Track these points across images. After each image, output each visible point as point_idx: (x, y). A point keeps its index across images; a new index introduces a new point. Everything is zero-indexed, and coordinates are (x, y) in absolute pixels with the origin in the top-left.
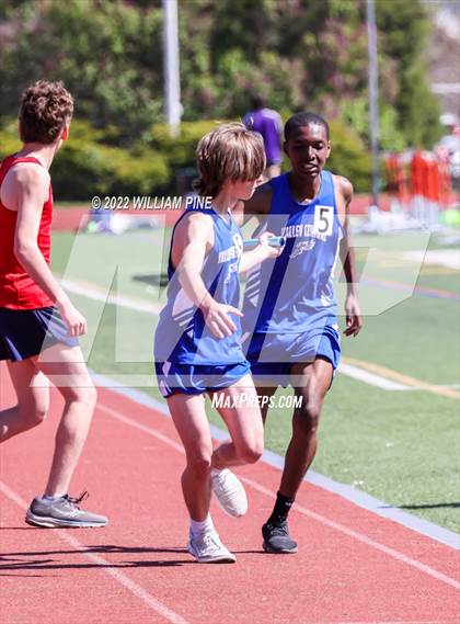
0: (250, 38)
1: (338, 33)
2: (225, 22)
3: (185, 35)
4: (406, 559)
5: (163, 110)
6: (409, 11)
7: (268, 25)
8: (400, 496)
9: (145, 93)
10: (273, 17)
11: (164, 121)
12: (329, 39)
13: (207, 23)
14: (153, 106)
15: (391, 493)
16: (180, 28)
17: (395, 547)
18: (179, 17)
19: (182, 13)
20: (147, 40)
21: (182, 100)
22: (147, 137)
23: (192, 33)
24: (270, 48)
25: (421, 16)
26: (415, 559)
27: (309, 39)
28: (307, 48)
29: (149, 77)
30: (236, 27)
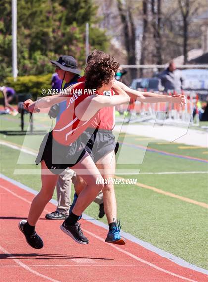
0: (44, 47)
1: (77, 46)
2: (35, 40)
3: (19, 45)
4: (95, 236)
5: (11, 72)
6: (101, 38)
7: (50, 42)
8: (94, 213)
9: (5, 65)
10: (53, 39)
11: (12, 76)
12: (73, 48)
13: (28, 41)
14: (8, 70)
15: (90, 212)
16: (18, 42)
17: (92, 232)
18: (17, 38)
19: (19, 37)
20: (6, 46)
21: (18, 69)
22: (5, 81)
23: (22, 45)
24: (51, 50)
25: (106, 40)
26: (98, 236)
27: (65, 47)
28: (65, 51)
29: (6, 59)
30: (39, 43)
